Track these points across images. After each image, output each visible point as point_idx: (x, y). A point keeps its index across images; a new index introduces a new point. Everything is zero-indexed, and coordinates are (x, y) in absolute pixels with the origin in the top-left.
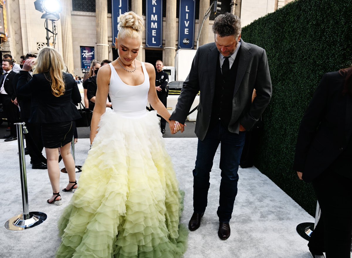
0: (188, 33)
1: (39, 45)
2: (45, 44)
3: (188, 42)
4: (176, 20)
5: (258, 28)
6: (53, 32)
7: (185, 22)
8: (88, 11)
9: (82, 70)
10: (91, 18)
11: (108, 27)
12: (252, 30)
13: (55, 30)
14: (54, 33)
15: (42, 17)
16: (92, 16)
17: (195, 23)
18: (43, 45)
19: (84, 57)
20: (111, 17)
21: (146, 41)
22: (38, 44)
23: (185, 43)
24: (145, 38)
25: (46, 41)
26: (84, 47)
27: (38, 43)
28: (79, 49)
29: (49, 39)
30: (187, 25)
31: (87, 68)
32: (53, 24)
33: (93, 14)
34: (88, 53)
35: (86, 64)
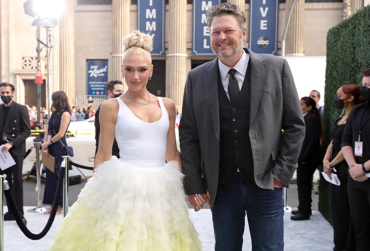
0: (266, 28)
1: (26, 61)
2: (34, 59)
3: (266, 43)
4: (245, 7)
5: (362, 22)
6: (47, 44)
7: (261, 9)
8: (100, 4)
9: (88, 97)
10: (104, 14)
11: (131, 25)
12: (355, 26)
13: (50, 41)
14: (49, 45)
15: (33, 24)
16: (106, 11)
17: (279, 10)
18: (31, 60)
19: (91, 76)
20: (137, 11)
21: (192, 46)
22: (24, 60)
23: (262, 45)
24: (190, 40)
25: (35, 54)
26: (92, 61)
27: (23, 58)
28: (84, 64)
29: (41, 50)
30: (264, 14)
31: (95, 94)
32: (47, 32)
33: (108, 7)
34: (98, 69)
35: (95, 87)
